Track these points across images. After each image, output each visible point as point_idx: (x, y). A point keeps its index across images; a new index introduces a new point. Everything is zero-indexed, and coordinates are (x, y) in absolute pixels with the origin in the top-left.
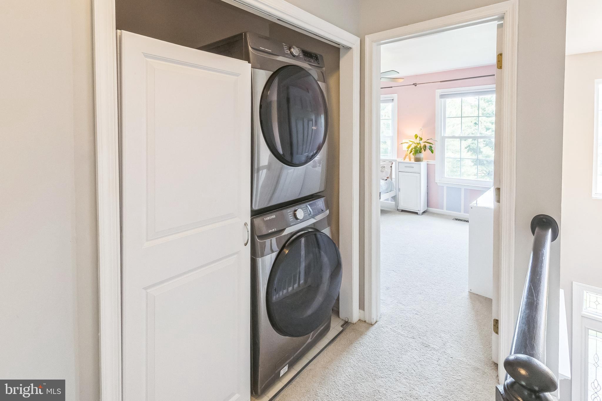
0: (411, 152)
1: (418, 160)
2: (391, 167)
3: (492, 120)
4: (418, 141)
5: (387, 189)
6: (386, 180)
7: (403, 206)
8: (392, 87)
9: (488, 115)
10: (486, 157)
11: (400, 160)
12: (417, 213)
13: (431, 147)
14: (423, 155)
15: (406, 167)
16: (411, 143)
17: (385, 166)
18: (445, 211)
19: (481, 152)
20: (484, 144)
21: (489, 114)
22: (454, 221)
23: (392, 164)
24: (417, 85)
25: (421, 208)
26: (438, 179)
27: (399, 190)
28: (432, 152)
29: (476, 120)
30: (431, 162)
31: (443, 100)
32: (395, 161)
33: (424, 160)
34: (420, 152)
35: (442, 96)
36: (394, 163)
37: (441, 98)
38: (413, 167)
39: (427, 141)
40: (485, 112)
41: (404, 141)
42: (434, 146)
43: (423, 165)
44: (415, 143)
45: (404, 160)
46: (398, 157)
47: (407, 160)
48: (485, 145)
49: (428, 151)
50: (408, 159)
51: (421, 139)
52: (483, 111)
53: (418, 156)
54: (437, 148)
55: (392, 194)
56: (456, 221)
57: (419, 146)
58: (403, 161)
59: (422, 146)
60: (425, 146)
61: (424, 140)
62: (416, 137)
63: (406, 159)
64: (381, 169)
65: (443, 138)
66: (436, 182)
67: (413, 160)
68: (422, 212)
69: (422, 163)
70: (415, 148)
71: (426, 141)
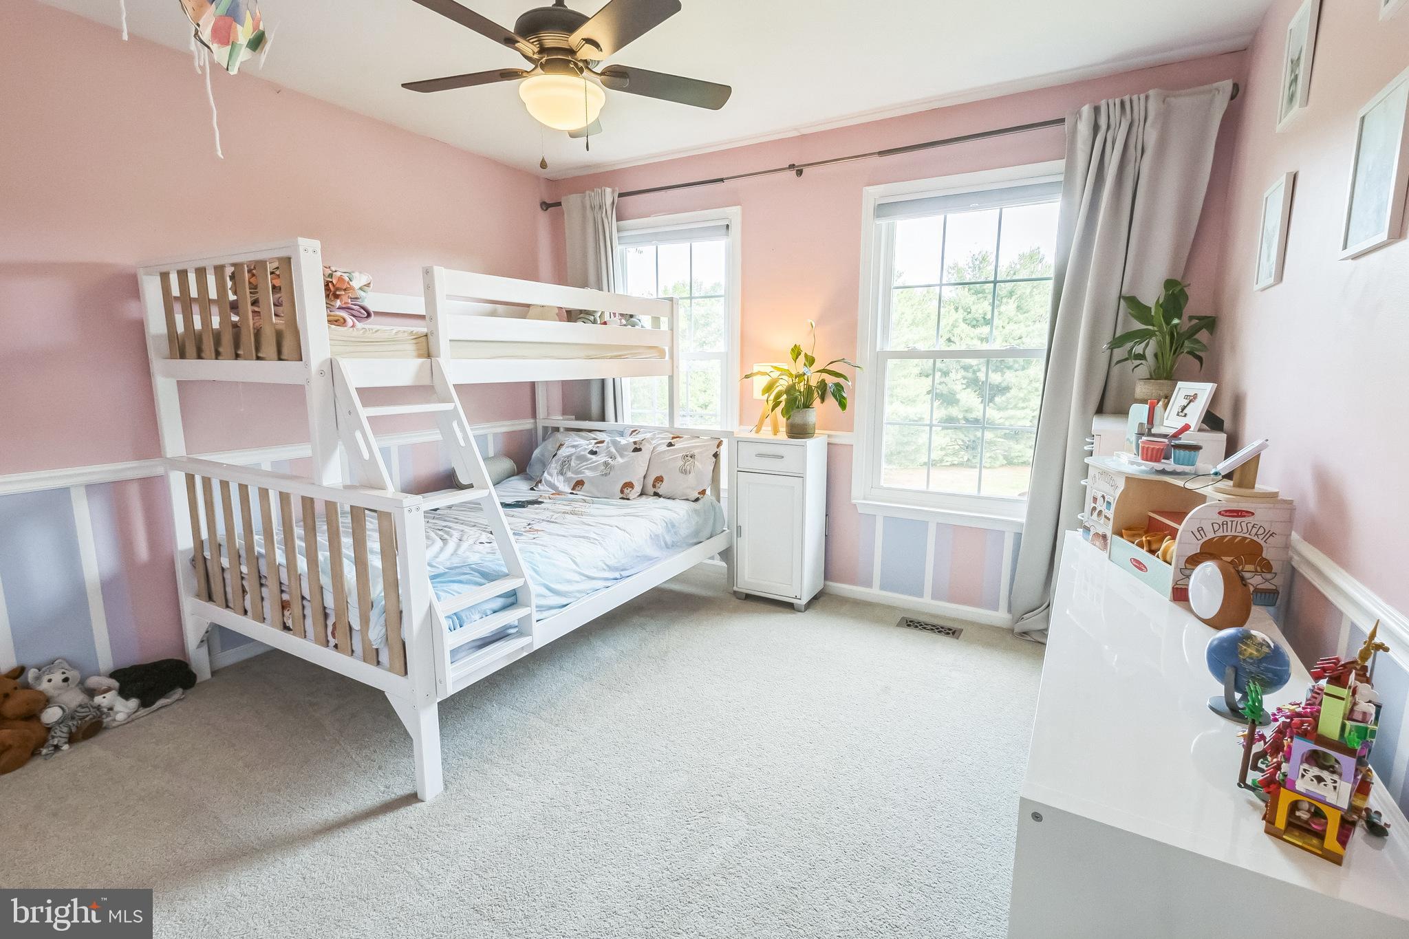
0: (776, 405)
1: (799, 432)
2: (716, 455)
3: (981, 334)
4: (800, 367)
5: (697, 533)
6: (697, 500)
7: (748, 580)
8: (722, 180)
9: (975, 322)
10: (966, 411)
11: (746, 432)
12: (789, 606)
13: (839, 388)
14: (818, 413)
15: (760, 455)
16: (775, 375)
17: (696, 451)
18: (874, 593)
19: (957, 402)
20: (962, 384)
21: (977, 321)
22: (901, 629)
23: (718, 446)
24: (806, 170)
25: (803, 587)
26: (859, 493)
27: (739, 529)
28: (843, 405)
29: (950, 332)
30: (841, 438)
31: (883, 223)
32: (729, 434)
33: (816, 431)
34: (808, 407)
35: (882, 209)
36: (725, 441)
37: (878, 216)
38: (783, 457)
39: (830, 368)
40: (970, 316)
41: (756, 369)
42: (850, 384)
43: (814, 448)
44: (790, 375)
45: (757, 432)
46: (741, 423)
47: (766, 433)
48: (964, 386)
49: (831, 401)
50: (770, 428)
51: (810, 361)
52: (966, 313)
53: (798, 418)
54: (859, 390)
55: (719, 543)
56: (908, 630)
57: (801, 387)
58: (753, 435)
59: (813, 383)
60: (823, 386)
61: (816, 366)
62: (796, 352)
63: (763, 428)
64: (681, 463)
65: (882, 358)
66: (854, 501)
67: (783, 435)
68: (804, 601)
69: (809, 442)
70: (790, 390)
71: (827, 368)
